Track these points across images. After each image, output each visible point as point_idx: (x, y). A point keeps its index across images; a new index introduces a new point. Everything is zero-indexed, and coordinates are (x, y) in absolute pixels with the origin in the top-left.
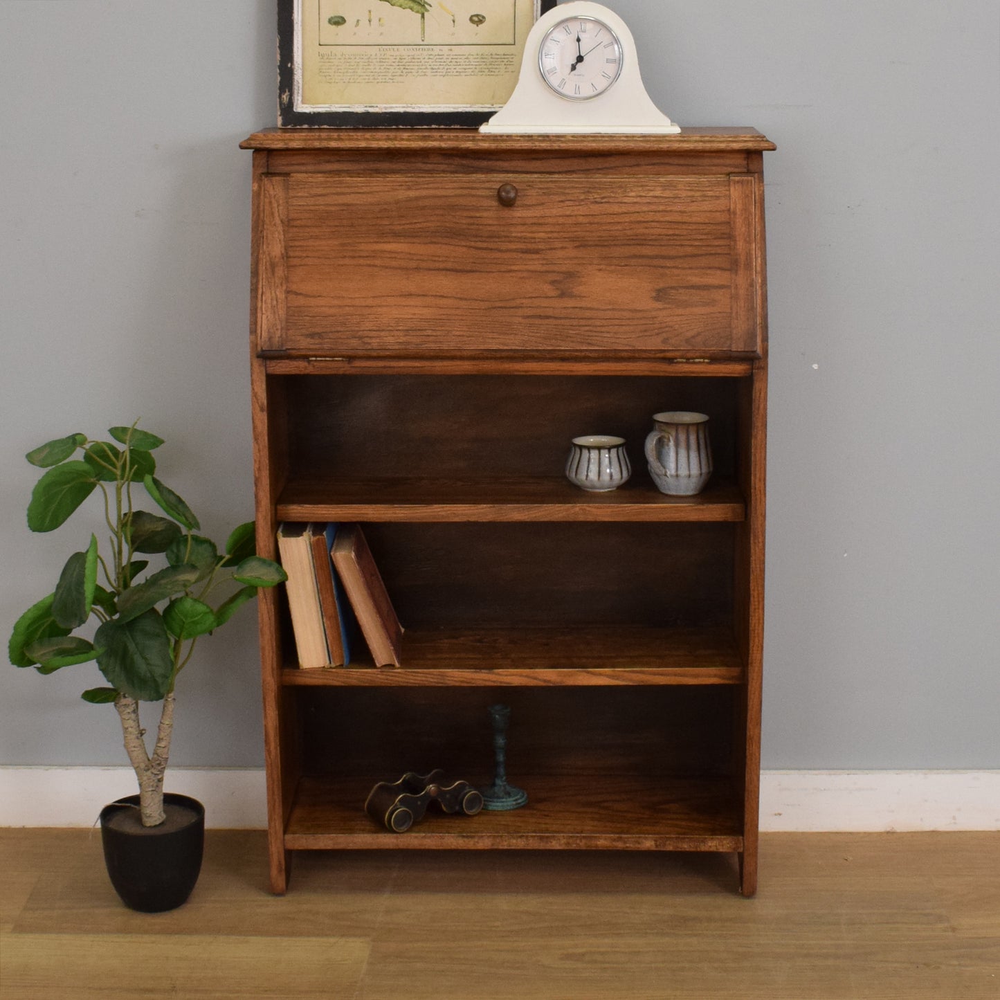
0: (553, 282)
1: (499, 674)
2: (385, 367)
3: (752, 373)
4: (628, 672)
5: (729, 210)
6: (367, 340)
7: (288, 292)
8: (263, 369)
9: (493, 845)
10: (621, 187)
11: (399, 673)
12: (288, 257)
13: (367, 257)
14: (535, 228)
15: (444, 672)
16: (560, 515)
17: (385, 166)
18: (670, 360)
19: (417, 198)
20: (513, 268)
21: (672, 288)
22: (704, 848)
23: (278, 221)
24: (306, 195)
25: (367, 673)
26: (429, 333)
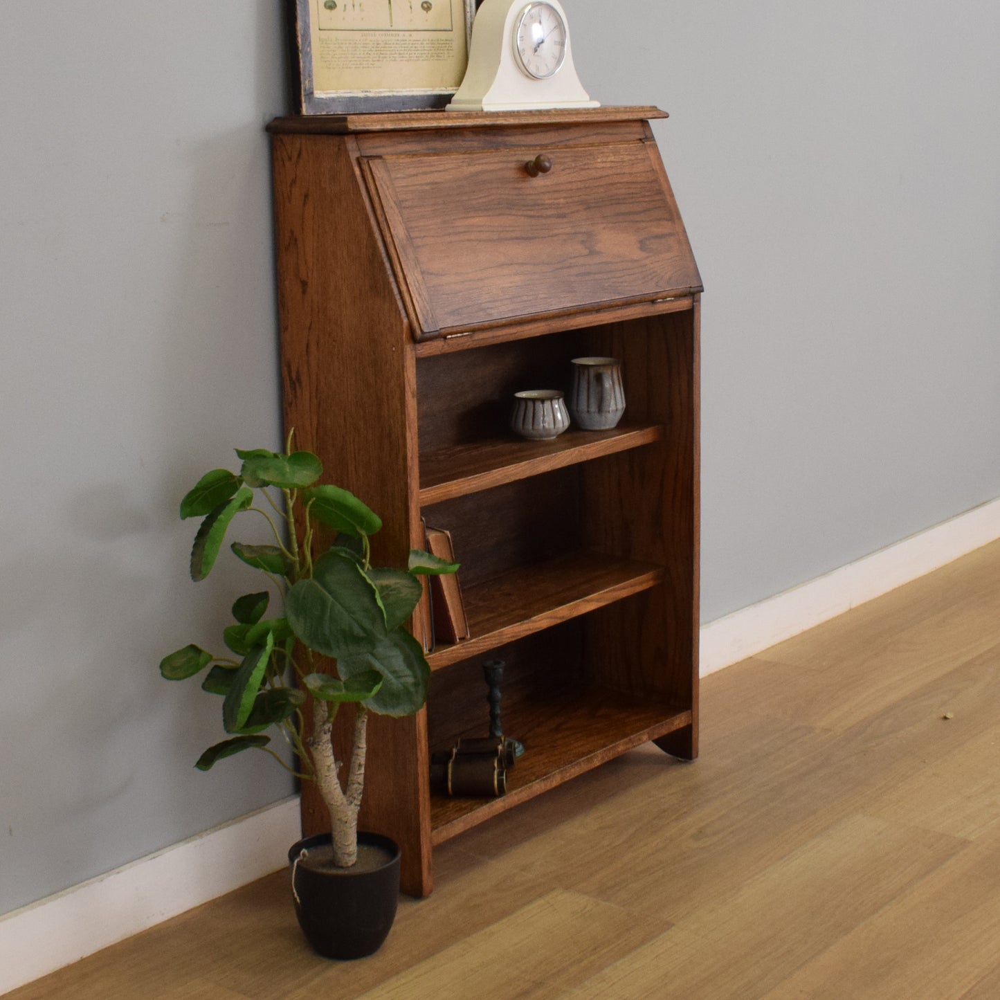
0: (583, 242)
1: (535, 622)
2: (493, 337)
3: (693, 306)
4: (607, 592)
5: (653, 170)
6: (488, 311)
7: (422, 273)
8: (414, 352)
9: (562, 779)
10: (591, 155)
11: (474, 643)
12: (411, 238)
13: (465, 232)
14: (556, 195)
15: (502, 632)
16: (568, 460)
17: (438, 144)
18: (653, 302)
19: (477, 174)
20: (556, 232)
21: (646, 239)
22: (673, 728)
23: (393, 204)
24: (403, 176)
25: (453, 650)
26: (525, 298)
